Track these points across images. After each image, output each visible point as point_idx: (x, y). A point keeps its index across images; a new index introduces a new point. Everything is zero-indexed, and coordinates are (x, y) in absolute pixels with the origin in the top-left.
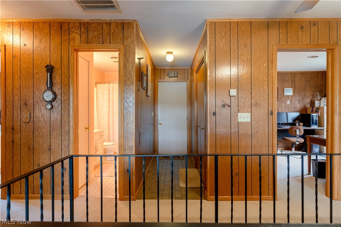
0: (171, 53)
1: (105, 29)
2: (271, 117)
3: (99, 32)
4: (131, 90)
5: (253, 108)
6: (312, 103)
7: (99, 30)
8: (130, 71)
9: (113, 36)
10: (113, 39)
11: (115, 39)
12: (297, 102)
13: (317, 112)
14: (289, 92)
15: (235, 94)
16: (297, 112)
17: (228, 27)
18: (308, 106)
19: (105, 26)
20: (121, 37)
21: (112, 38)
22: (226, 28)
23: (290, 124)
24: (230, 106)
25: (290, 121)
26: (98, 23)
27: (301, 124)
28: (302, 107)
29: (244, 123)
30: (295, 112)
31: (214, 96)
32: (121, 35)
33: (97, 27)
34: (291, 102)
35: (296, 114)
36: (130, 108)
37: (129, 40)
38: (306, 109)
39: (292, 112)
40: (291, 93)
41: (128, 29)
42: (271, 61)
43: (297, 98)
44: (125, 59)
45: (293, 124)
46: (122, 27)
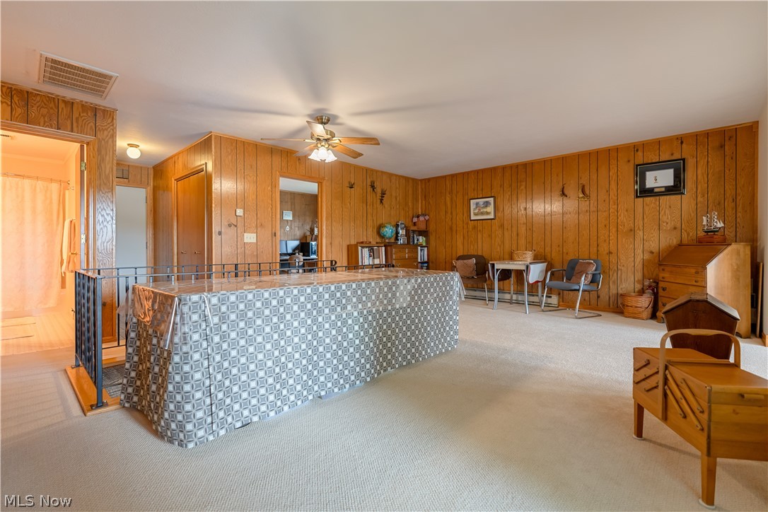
0: (137, 146)
1: (63, 108)
2: (274, 238)
3: (51, 111)
4: (110, 199)
5: (259, 229)
6: (312, 231)
7: (52, 108)
8: (107, 173)
9: (77, 122)
10: (77, 127)
11: (82, 126)
12: (297, 229)
13: (315, 240)
14: (288, 216)
15: (242, 215)
16: (297, 240)
17: (234, 144)
18: (308, 233)
19: (62, 105)
20: (91, 127)
21: (75, 125)
22: (232, 145)
23: (290, 254)
24: (236, 226)
25: (290, 251)
26: (48, 97)
27: (302, 254)
28: (302, 235)
29: (250, 243)
30: (294, 240)
31: (219, 214)
32: (92, 124)
33: (47, 103)
34: (291, 228)
35: (296, 243)
36: (108, 222)
37: (106, 133)
38: (306, 237)
39: (292, 240)
40: (290, 218)
41: (104, 118)
42: (274, 185)
43: (296, 224)
44: (99, 157)
45: (293, 254)
46: (93, 114)
